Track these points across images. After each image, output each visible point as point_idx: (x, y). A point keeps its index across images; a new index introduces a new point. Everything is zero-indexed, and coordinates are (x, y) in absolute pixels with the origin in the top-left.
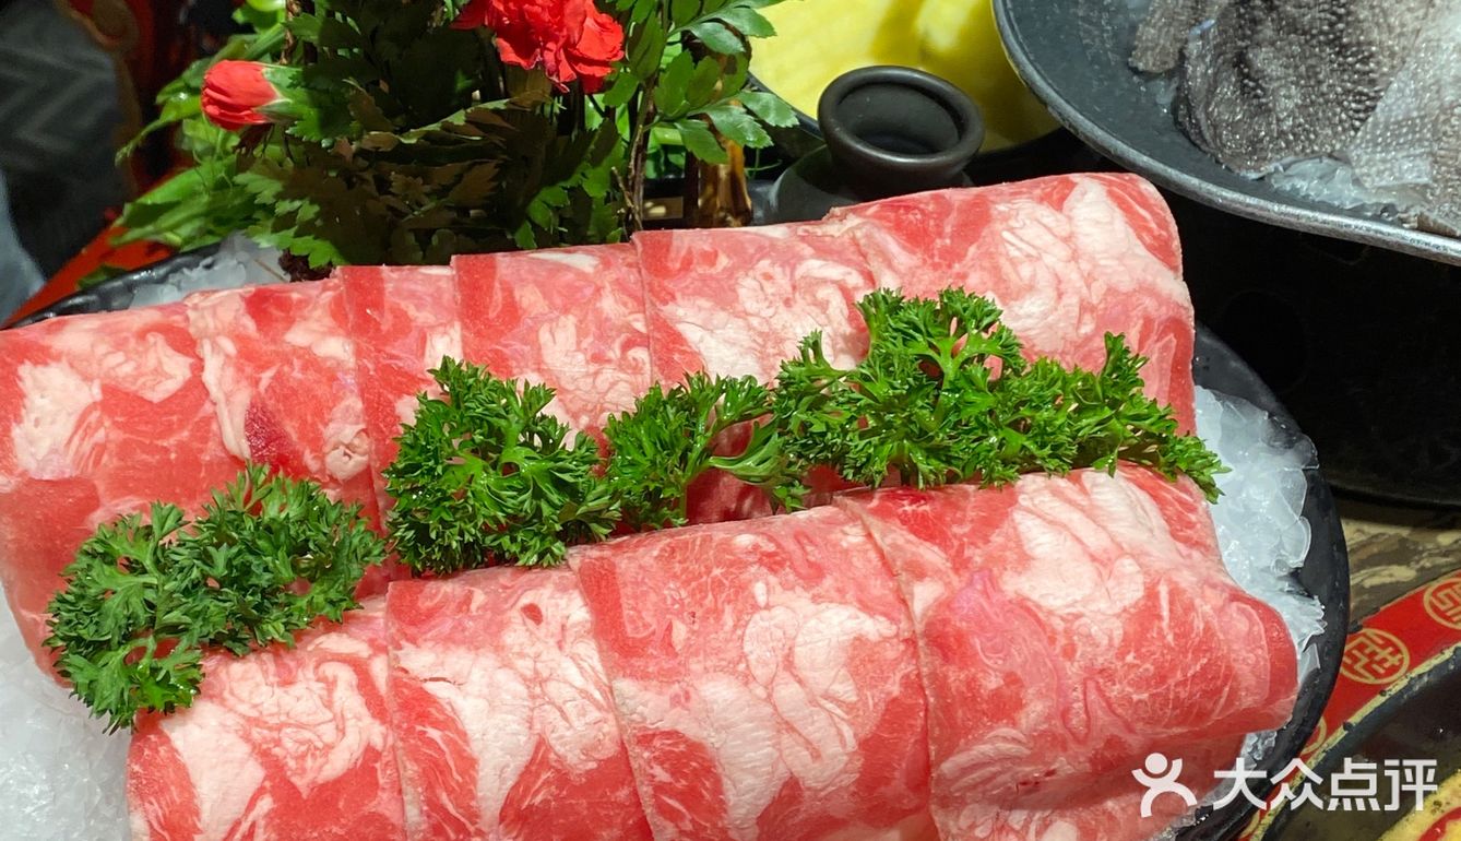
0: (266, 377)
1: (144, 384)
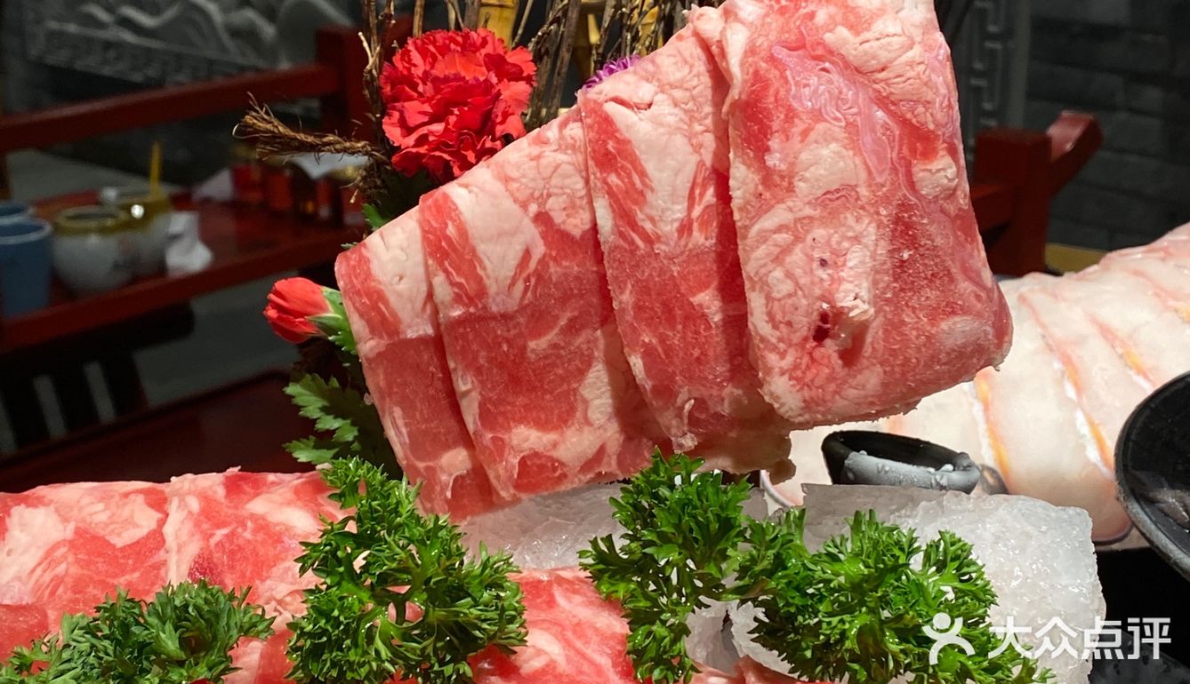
0: (220, 534)
1: (113, 531)
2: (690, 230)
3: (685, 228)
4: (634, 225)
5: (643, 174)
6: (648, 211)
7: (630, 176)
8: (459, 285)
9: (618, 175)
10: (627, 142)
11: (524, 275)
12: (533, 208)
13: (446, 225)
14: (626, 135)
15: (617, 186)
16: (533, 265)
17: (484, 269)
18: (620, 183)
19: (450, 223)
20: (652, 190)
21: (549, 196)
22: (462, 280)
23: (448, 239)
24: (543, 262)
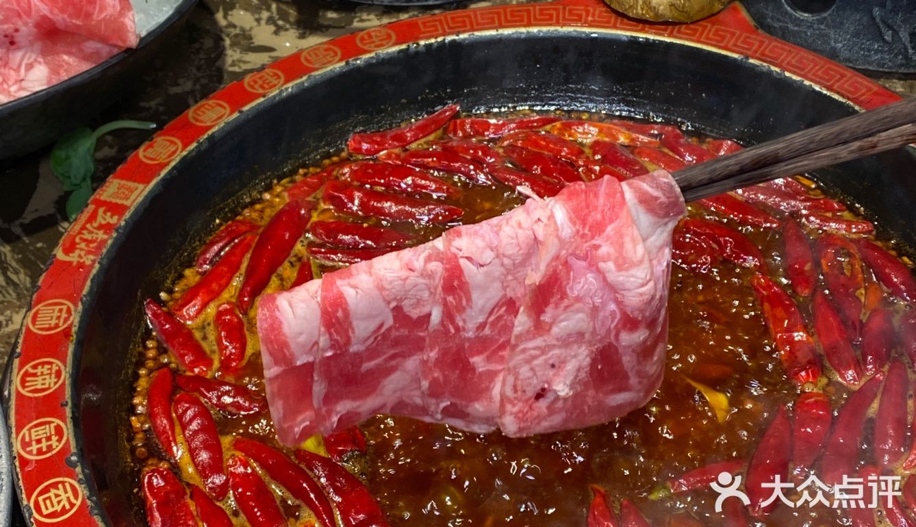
2: (484, 327)
3: (482, 326)
4: (452, 321)
5: (469, 300)
6: (464, 316)
7: (461, 300)
8: (336, 341)
9: (454, 299)
10: (467, 283)
11: (376, 335)
12: (393, 304)
13: (338, 311)
14: (468, 279)
15: (451, 302)
16: (383, 330)
17: (353, 332)
18: (454, 301)
19: (340, 310)
20: (471, 308)
21: (406, 298)
22: (339, 338)
23: (337, 318)
24: (389, 329)
